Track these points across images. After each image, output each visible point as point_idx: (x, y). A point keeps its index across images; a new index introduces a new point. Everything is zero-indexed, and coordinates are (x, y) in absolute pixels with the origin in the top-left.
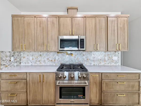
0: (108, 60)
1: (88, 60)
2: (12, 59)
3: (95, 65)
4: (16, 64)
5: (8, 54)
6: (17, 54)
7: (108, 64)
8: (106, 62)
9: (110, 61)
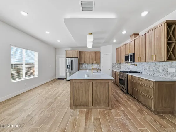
0: (163, 71)
1: (145, 69)
2: (116, 66)
3: (151, 74)
4: (118, 69)
5: (115, 64)
6: (118, 64)
7: (163, 75)
8: (160, 74)
9: (166, 73)
